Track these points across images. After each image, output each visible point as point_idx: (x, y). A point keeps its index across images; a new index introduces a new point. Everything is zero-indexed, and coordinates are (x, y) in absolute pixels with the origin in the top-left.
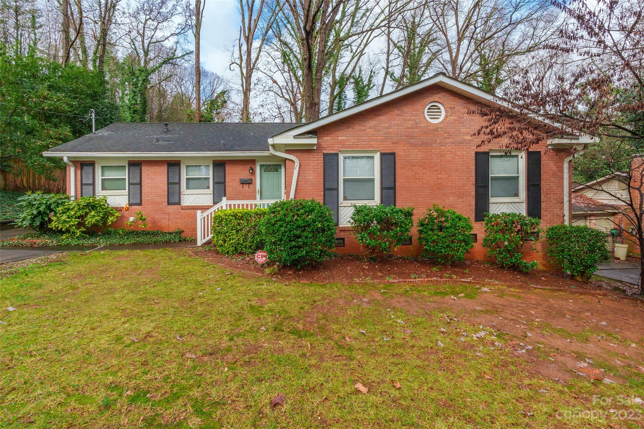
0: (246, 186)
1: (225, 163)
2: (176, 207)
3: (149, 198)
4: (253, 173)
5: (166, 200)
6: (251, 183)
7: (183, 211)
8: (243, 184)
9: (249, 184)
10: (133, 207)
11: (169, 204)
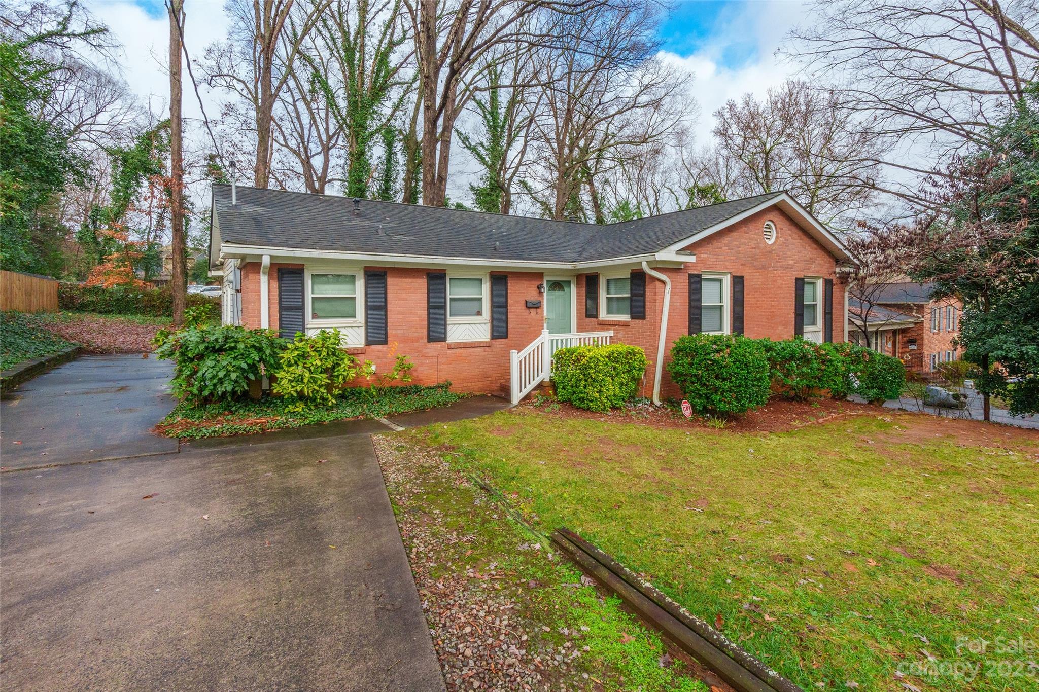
0: (533, 311)
1: (506, 277)
2: (439, 345)
3: (399, 332)
4: (541, 293)
5: (426, 333)
6: (538, 308)
7: (449, 351)
8: (528, 308)
9: (536, 308)
10: (373, 347)
11: (430, 340)
